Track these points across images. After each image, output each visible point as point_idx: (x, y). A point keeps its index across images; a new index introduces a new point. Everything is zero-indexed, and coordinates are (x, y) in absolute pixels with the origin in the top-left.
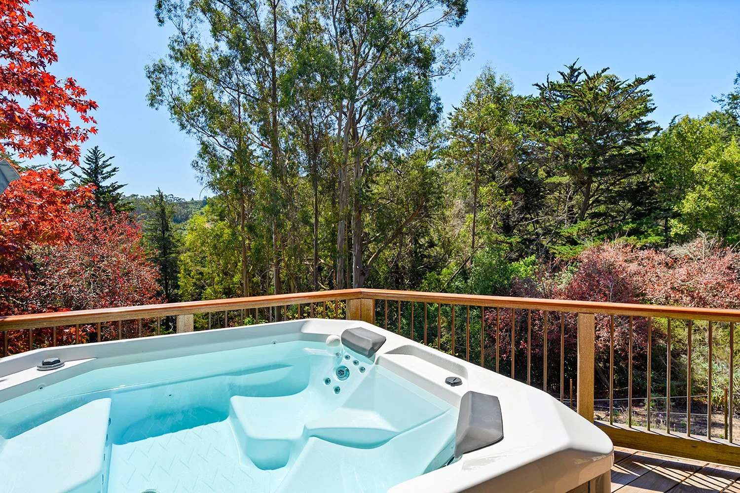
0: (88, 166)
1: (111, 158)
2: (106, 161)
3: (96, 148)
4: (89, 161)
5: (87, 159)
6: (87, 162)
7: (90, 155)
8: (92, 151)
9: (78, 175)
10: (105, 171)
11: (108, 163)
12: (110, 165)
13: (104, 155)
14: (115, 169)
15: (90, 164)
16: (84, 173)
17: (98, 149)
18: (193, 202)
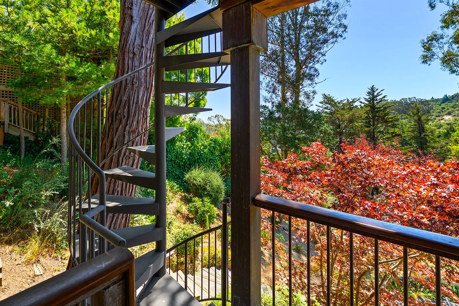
0: (369, 97)
1: (382, 91)
2: (379, 93)
3: (373, 86)
4: (369, 94)
5: (368, 93)
6: (368, 95)
7: (369, 90)
8: (370, 88)
9: (363, 102)
10: (378, 98)
11: (380, 93)
12: (381, 94)
13: (377, 89)
14: (385, 96)
15: (369, 96)
16: (366, 100)
17: (374, 87)
18: (433, 100)
